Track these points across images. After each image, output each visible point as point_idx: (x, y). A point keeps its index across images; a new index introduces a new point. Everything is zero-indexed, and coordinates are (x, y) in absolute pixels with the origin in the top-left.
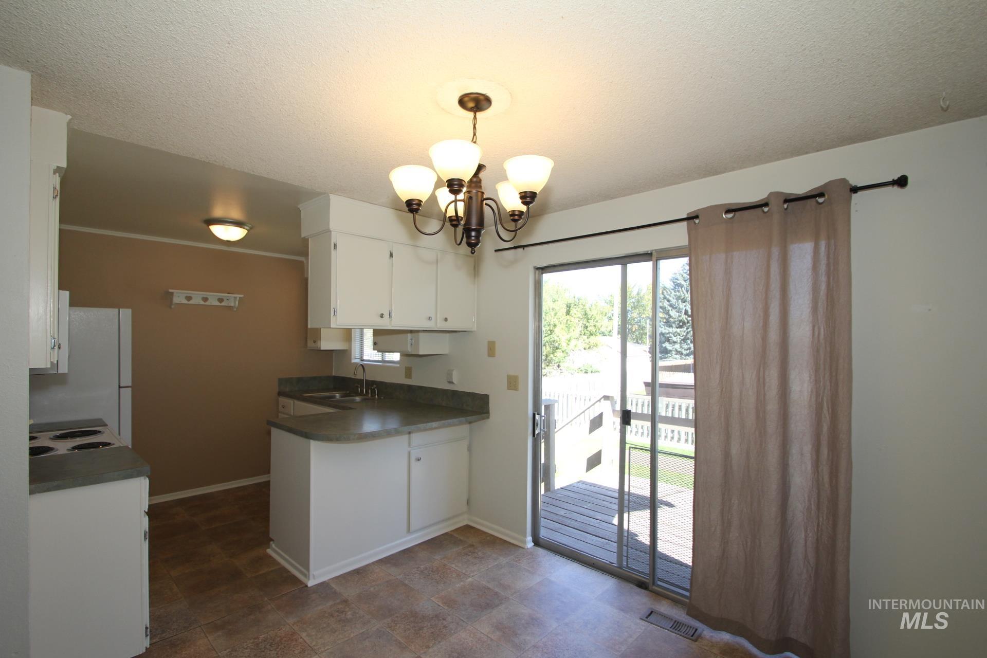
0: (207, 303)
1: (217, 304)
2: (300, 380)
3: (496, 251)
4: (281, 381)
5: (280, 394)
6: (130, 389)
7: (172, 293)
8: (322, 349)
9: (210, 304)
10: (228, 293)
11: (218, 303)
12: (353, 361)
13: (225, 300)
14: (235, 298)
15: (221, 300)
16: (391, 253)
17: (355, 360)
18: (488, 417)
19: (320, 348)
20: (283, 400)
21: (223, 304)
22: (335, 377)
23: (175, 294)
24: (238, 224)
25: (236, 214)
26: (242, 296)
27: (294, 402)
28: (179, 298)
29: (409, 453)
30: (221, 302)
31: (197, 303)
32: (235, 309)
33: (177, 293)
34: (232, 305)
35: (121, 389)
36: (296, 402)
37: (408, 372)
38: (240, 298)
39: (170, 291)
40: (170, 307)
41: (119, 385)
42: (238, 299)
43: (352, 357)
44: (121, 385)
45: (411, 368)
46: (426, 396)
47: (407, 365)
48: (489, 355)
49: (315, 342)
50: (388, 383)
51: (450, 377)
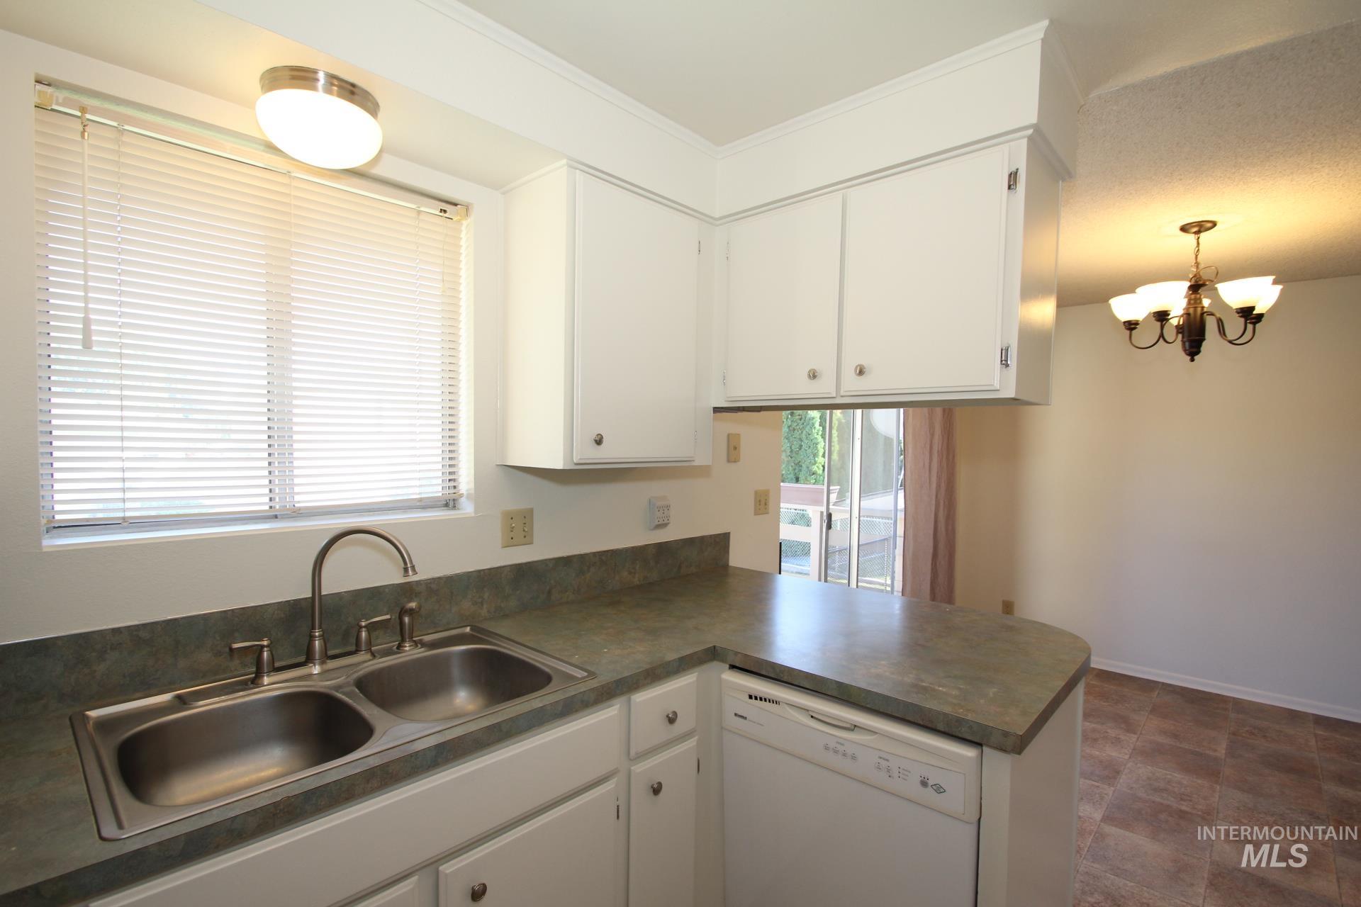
37: (520, 527)
45: (531, 511)
46: (583, 577)
47: (512, 506)
48: (729, 461)
50: (418, 583)
51: (664, 513)
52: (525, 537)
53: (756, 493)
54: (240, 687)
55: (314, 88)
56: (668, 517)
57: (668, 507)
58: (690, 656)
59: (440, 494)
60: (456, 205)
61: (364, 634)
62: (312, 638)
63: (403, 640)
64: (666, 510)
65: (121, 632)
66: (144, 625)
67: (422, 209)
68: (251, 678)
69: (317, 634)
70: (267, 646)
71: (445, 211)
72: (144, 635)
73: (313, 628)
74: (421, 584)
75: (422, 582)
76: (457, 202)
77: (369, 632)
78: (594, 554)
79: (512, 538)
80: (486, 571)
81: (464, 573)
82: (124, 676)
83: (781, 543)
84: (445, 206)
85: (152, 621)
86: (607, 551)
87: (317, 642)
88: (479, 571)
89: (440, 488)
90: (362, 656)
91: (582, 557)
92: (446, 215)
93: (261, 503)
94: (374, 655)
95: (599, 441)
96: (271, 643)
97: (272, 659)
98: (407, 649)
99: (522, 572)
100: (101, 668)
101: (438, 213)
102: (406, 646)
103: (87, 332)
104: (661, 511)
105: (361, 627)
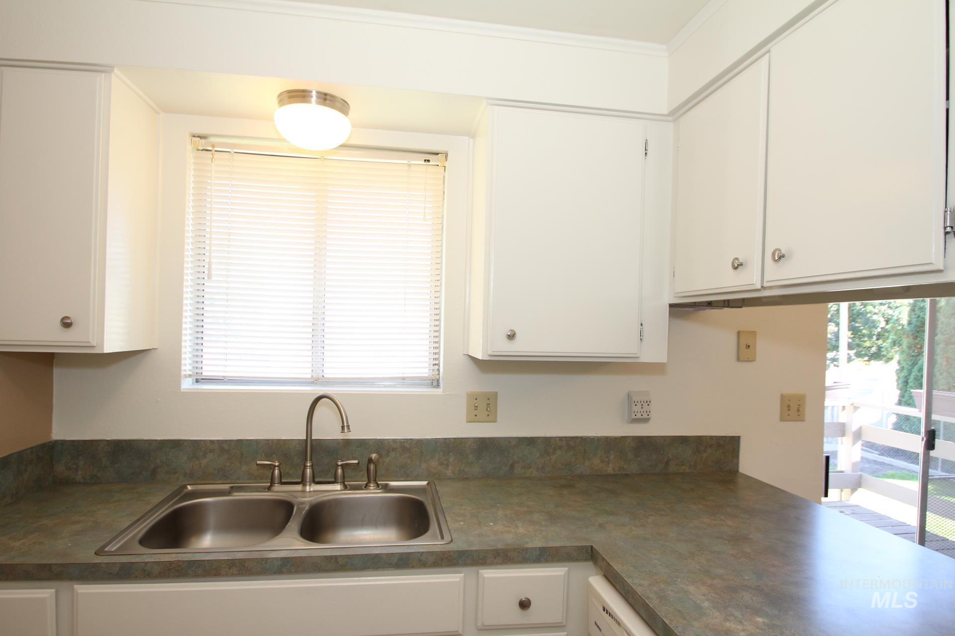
37: (484, 406)
45: (495, 395)
46: (548, 458)
47: (477, 388)
48: (738, 360)
49: (66, 324)
50: (394, 441)
51: (642, 408)
52: (488, 416)
53: (783, 397)
54: (261, 490)
55: (309, 102)
56: (648, 413)
57: (648, 403)
58: (557, 549)
59: (427, 375)
60: (437, 154)
61: (340, 471)
62: (305, 467)
63: (369, 482)
64: (645, 405)
65: (214, 443)
66: (226, 441)
67: (412, 162)
68: (266, 486)
69: (308, 464)
70: (278, 466)
71: (429, 161)
72: (225, 446)
73: (306, 460)
74: (397, 442)
75: (397, 440)
76: (438, 152)
77: (343, 469)
78: (561, 438)
79: (476, 416)
80: (451, 440)
81: (432, 439)
82: (215, 469)
83: (827, 458)
84: (428, 157)
85: (230, 439)
86: (576, 438)
87: (308, 470)
88: (446, 439)
89: (427, 370)
90: (338, 487)
91: (547, 440)
92: (430, 163)
93: (307, 374)
94: (345, 487)
95: (511, 336)
96: (280, 464)
97: (281, 476)
98: (372, 488)
99: (484, 445)
100: (204, 462)
101: (423, 163)
102: (371, 486)
103: (210, 269)
104: (639, 405)
105: (338, 466)
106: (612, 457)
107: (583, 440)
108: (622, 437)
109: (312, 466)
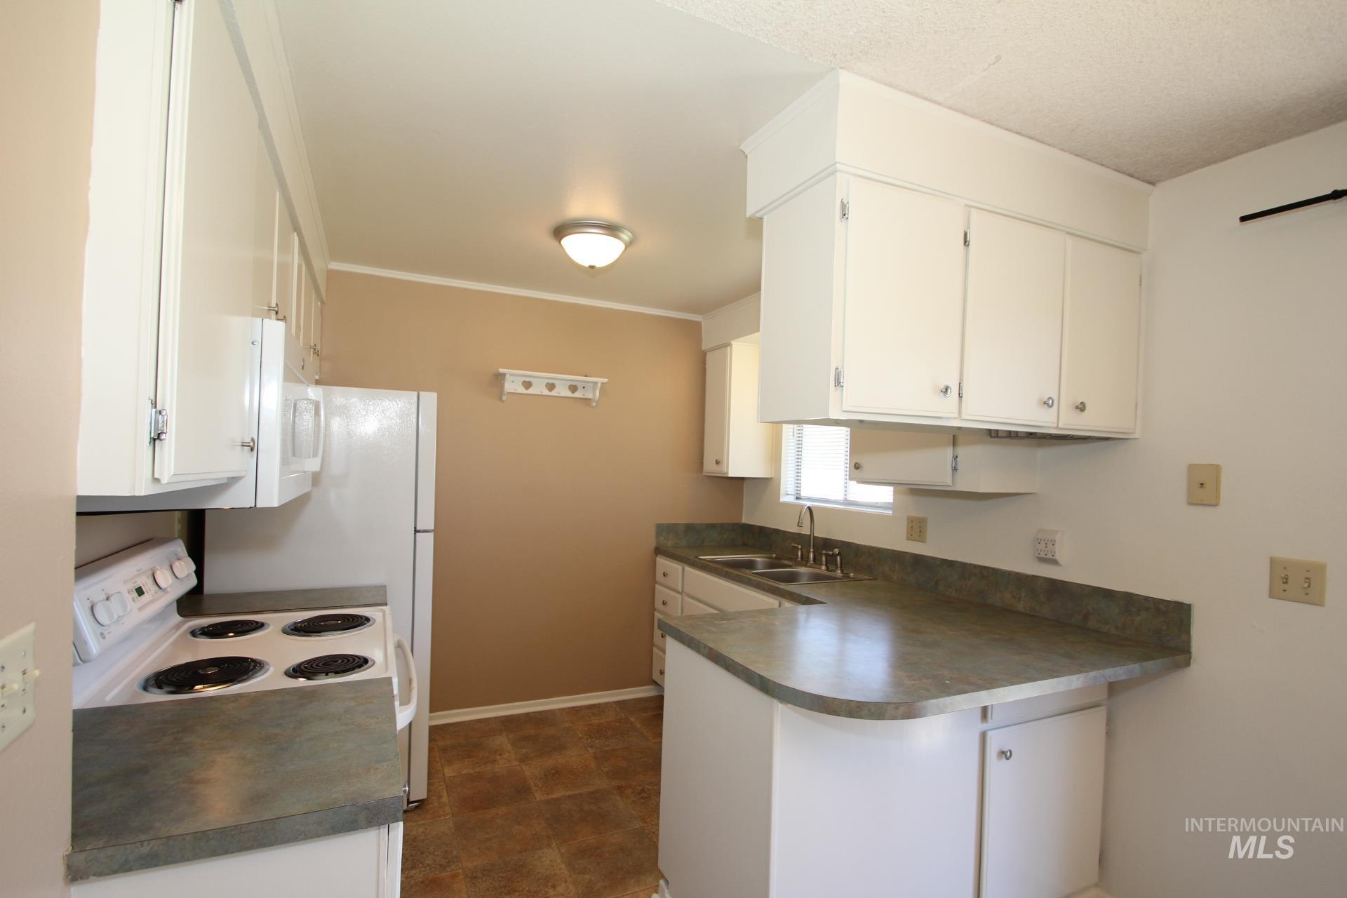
0: (553, 393)
1: (568, 396)
2: (689, 528)
3: (1243, 219)
4: (661, 529)
5: (659, 551)
6: (431, 535)
7: (503, 375)
8: (730, 475)
9: (557, 395)
10: (586, 376)
11: (569, 394)
12: (784, 499)
13: (580, 388)
14: (595, 383)
15: (573, 389)
16: (966, 235)
17: (787, 497)
18: (1187, 664)
19: (727, 473)
20: (663, 563)
21: (577, 395)
22: (745, 524)
23: (507, 376)
24: (611, 229)
25: (607, 210)
26: (605, 380)
27: (683, 570)
28: (513, 385)
29: (983, 736)
30: (573, 392)
31: (539, 393)
32: (594, 404)
33: (511, 375)
34: (590, 396)
35: (417, 534)
36: (688, 569)
37: (917, 528)
38: (602, 383)
39: (501, 370)
40: (501, 399)
41: (415, 528)
42: (599, 385)
43: (782, 492)
44: (418, 528)
45: (925, 520)
46: (964, 582)
47: (914, 514)
48: (1189, 502)
49: (717, 462)
50: (865, 546)
51: (1046, 547)
52: (919, 537)
56: (1053, 554)
57: (1052, 543)
63: (838, 568)
64: (1050, 545)
78: (976, 566)
79: (911, 535)
80: (897, 552)
81: (886, 549)
91: (965, 565)
95: (858, 468)
99: (917, 561)
104: (1043, 544)
105: (822, 554)
106: (1023, 595)
107: (995, 572)
108: (1033, 576)
109: (814, 552)
